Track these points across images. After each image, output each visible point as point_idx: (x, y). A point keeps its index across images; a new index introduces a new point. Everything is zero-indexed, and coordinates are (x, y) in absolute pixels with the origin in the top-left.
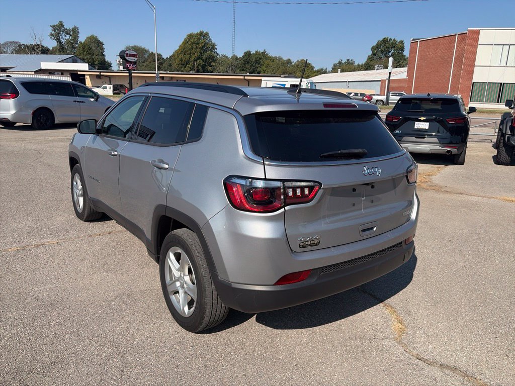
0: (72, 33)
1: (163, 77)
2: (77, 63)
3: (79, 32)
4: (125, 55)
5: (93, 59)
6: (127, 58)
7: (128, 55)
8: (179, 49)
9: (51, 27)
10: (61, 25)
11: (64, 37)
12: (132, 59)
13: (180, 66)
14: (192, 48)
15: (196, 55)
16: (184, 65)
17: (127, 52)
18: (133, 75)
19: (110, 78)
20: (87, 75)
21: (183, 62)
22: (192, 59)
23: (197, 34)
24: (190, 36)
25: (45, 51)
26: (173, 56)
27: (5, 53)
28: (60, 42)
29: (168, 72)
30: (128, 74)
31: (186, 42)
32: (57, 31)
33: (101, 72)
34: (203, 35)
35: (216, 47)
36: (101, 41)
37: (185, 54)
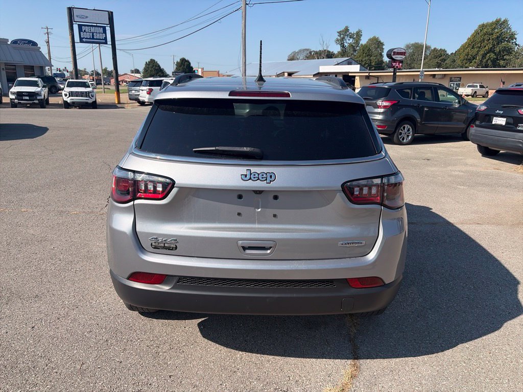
0: (355, 37)
1: (435, 75)
2: (351, 65)
3: (361, 35)
4: (392, 54)
5: (370, 60)
6: (394, 57)
7: (395, 53)
8: (466, 43)
9: (338, 32)
10: (347, 30)
11: (348, 41)
12: (399, 57)
13: (465, 61)
14: (484, 40)
15: (487, 48)
16: (470, 61)
17: (395, 50)
18: (397, 74)
19: (378, 78)
20: (358, 76)
21: (469, 57)
22: (481, 52)
23: (492, 24)
24: (483, 27)
25: (330, 55)
26: (459, 50)
27: (298, 59)
28: (343, 47)
29: (441, 69)
30: (392, 74)
31: (477, 33)
32: (342, 36)
33: (370, 73)
34: (501, 24)
35: (516, 36)
36: (382, 41)
37: (473, 48)
